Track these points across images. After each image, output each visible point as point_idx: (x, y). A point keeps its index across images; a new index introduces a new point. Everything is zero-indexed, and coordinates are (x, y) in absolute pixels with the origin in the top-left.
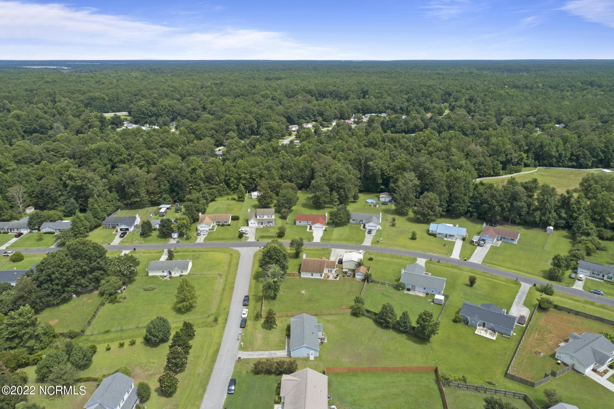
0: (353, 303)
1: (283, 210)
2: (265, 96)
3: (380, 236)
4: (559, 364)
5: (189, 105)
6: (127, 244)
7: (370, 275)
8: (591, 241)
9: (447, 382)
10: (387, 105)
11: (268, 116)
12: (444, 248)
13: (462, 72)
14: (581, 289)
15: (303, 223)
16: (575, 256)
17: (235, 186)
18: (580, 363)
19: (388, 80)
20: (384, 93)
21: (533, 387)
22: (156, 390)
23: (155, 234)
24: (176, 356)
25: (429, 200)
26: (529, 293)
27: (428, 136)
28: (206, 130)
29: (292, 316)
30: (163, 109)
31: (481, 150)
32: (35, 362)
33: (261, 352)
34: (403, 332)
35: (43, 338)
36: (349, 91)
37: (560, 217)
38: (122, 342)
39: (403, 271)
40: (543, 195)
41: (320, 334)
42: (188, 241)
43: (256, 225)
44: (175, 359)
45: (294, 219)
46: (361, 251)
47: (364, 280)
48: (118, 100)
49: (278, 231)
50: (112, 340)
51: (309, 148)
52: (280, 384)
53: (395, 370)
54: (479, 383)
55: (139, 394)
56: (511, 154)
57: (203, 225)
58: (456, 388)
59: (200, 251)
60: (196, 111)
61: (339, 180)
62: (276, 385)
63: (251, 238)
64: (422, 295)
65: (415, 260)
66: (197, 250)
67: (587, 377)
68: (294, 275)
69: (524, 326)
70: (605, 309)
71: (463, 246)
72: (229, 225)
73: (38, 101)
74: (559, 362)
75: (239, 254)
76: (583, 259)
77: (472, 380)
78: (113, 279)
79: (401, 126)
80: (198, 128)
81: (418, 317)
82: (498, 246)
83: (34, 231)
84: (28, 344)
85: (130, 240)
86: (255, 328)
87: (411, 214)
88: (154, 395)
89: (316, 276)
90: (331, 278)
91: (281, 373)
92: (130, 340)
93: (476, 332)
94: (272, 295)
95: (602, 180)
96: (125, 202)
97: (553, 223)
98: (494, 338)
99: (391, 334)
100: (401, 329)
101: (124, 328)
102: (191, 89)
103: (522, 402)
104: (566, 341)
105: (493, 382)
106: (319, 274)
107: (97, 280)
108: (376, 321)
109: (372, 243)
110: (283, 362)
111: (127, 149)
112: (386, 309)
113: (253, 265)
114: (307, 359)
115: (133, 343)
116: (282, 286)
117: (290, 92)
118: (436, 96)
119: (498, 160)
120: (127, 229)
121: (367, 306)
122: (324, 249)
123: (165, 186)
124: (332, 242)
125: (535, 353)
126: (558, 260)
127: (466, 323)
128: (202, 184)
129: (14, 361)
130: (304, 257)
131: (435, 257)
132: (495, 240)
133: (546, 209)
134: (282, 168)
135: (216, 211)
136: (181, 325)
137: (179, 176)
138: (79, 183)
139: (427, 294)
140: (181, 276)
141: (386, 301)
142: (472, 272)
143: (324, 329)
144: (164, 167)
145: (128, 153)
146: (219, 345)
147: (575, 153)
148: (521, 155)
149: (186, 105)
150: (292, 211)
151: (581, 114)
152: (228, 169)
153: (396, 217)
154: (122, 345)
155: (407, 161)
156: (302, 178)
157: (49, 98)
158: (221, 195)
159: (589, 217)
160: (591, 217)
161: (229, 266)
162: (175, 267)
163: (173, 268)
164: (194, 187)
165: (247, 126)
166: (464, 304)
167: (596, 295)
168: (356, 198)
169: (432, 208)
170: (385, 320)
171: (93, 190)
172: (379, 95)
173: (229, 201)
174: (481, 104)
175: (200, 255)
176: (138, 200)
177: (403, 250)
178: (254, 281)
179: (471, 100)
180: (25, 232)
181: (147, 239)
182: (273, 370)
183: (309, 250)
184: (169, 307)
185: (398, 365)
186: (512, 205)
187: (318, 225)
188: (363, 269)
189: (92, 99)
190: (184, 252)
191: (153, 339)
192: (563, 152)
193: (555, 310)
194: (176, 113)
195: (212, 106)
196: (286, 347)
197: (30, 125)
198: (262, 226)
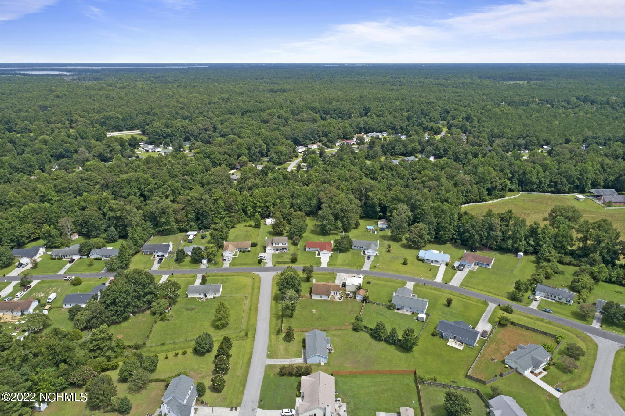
0: (354, 321)
1: (295, 238)
2: (272, 115)
3: (377, 262)
4: (506, 367)
5: (200, 126)
6: (165, 269)
7: (368, 297)
8: (550, 267)
9: (423, 381)
10: (388, 124)
11: (276, 139)
12: (430, 272)
13: (463, 83)
14: (535, 308)
15: (312, 250)
16: (535, 280)
17: (252, 213)
18: (521, 367)
19: (390, 93)
20: (385, 111)
21: (485, 384)
22: (209, 388)
23: (187, 259)
24: (222, 362)
25: (419, 230)
26: (494, 311)
27: (422, 165)
28: (220, 153)
29: (306, 331)
30: (176, 130)
31: (469, 179)
32: (114, 368)
33: (284, 360)
34: (393, 344)
35: (116, 349)
36: (352, 108)
37: (529, 245)
38: (177, 352)
39: (394, 294)
40: (514, 226)
41: (329, 346)
42: (216, 266)
43: (273, 251)
44: (221, 365)
45: (304, 245)
46: (361, 276)
47: (363, 301)
48: (131, 118)
49: (291, 257)
50: (168, 351)
51: (316, 176)
52: (300, 383)
53: (384, 373)
54: (446, 381)
55: (198, 390)
56: (496, 181)
57: (227, 252)
58: (429, 385)
59: (227, 276)
60: (207, 132)
61: (342, 210)
62: (297, 384)
63: (269, 263)
64: (409, 313)
65: (405, 283)
66: (224, 274)
67: (525, 377)
68: (306, 297)
69: (486, 338)
70: (551, 324)
71: (446, 270)
72: (249, 251)
73: (56, 121)
74: (507, 366)
75: (260, 279)
76: (541, 282)
77: (441, 379)
78: (162, 301)
79: (400, 149)
80: (212, 153)
81: (403, 332)
82: (475, 270)
83: (84, 257)
84: (107, 354)
85: (167, 266)
86: (277, 341)
87: (404, 241)
88: (208, 391)
89: (325, 298)
90: (336, 299)
91: (300, 375)
92: (183, 350)
93: (448, 344)
94: (290, 314)
95: (566, 212)
96: (157, 230)
97: (523, 250)
98: (461, 348)
99: (383, 345)
100: (391, 341)
101: (176, 341)
102: (199, 105)
103: (475, 395)
104: (515, 350)
105: (456, 381)
106: (327, 296)
107: (150, 303)
108: (371, 335)
109: (371, 268)
110: (302, 367)
111: (154, 178)
112: (379, 326)
113: (272, 289)
114: (319, 365)
115: (185, 353)
116: (298, 307)
117: (296, 109)
118: (435, 114)
119: (484, 188)
120: (163, 256)
121: (365, 323)
122: (330, 274)
123: (192, 215)
124: (337, 267)
125: (491, 359)
126: (519, 285)
127: (441, 336)
128: (223, 213)
129: (99, 367)
130: (314, 281)
131: (422, 281)
132: (473, 265)
133: (517, 238)
134: (292, 196)
135: (237, 238)
136: (222, 339)
137: (204, 207)
138: (118, 214)
139: (413, 313)
140: (214, 298)
141: (379, 319)
142: (450, 294)
143: (331, 342)
144: (190, 199)
145: (154, 182)
146: (251, 354)
147: (553, 180)
148: (505, 182)
149: (198, 125)
150: (302, 237)
151: (568, 136)
152: (245, 198)
153: (392, 243)
154: (177, 355)
155: (402, 193)
156: (310, 206)
157: (65, 117)
158: (239, 222)
159: (551, 245)
160: (554, 245)
161: (253, 289)
162: (209, 291)
163: (208, 292)
164: (216, 215)
165: (258, 150)
166: (441, 322)
167: (546, 313)
168: (357, 225)
169: (421, 237)
170: (378, 334)
171: (132, 220)
172: (381, 113)
173: (246, 228)
174: (476, 123)
175: (227, 279)
176: (168, 228)
177: (396, 274)
178: (274, 302)
179: (468, 119)
180: (76, 258)
181: (181, 264)
182: (294, 373)
183: (318, 274)
184: (208, 324)
185: (387, 369)
186: (489, 234)
187: (325, 252)
188: (362, 292)
189: (107, 118)
190: (214, 276)
191: (201, 350)
192: (543, 179)
193: (511, 326)
194: (189, 133)
195: (222, 126)
196: (303, 356)
197: (56, 149)
198: (277, 252)
